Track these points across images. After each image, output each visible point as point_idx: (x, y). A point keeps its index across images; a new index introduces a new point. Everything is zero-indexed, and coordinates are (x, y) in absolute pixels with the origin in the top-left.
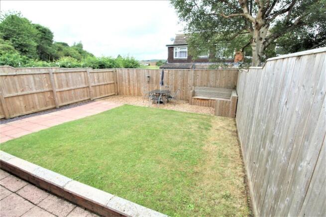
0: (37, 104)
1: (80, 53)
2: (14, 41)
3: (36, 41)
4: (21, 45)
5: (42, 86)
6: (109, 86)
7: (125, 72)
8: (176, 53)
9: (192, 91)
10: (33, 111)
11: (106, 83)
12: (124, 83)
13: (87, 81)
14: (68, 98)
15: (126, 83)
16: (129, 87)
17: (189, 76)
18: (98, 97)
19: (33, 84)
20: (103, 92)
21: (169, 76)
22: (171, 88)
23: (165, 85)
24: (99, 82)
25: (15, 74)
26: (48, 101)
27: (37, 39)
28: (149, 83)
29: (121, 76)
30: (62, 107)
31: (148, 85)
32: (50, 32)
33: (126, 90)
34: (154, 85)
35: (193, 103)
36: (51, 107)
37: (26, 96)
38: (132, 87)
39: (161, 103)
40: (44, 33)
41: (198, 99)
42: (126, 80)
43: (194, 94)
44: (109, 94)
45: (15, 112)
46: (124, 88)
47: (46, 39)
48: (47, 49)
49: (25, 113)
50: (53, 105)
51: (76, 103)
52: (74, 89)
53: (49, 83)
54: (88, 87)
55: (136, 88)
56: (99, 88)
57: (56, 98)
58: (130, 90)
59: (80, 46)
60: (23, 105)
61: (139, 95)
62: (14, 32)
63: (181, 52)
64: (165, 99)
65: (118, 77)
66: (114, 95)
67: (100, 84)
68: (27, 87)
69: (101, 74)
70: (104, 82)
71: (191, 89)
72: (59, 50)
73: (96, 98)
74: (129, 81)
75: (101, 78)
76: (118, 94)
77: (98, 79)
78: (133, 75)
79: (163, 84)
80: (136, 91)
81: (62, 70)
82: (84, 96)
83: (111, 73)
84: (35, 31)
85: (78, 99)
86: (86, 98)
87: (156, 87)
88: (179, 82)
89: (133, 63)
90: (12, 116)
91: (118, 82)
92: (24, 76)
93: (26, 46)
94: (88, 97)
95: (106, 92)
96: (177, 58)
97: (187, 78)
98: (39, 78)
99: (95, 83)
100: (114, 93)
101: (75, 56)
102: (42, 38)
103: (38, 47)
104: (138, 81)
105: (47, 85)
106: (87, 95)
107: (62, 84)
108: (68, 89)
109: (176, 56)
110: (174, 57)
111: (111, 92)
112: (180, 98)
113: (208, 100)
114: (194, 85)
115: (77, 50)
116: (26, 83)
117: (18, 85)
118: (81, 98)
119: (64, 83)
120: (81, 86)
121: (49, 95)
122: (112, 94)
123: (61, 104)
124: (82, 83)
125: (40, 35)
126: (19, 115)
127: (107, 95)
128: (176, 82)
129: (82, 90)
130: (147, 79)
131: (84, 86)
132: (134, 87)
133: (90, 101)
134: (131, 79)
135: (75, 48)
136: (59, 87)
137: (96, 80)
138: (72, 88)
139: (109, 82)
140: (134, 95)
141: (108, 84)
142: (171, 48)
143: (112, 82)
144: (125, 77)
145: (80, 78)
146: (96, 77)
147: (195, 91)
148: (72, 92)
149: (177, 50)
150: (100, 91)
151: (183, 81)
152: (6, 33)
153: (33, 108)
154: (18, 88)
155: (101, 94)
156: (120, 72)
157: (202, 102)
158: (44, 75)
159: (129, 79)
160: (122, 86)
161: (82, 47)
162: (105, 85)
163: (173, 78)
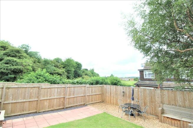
0: (55, 104)
1: (92, 73)
2: (66, 68)
3: (75, 69)
4: (68, 70)
5: (60, 94)
6: (98, 96)
7: (108, 87)
8: (146, 74)
9: (160, 109)
10: (52, 109)
11: (96, 94)
12: (107, 94)
13: (85, 92)
14: (72, 103)
15: (108, 94)
16: (110, 98)
17: (156, 94)
18: (90, 103)
19: (56, 93)
20: (93, 100)
21: (138, 93)
22: (141, 103)
23: (136, 99)
24: (92, 93)
25: (49, 87)
26: (61, 104)
27: (75, 68)
28: (124, 97)
29: (106, 89)
30: (67, 108)
31: (123, 98)
32: (81, 65)
33: (108, 99)
34: (127, 98)
35: (163, 121)
36: (61, 107)
37: (51, 100)
38: (112, 98)
39: (132, 115)
40: (79, 65)
41: (168, 118)
42: (108, 93)
43: (163, 112)
44: (97, 102)
45: (43, 109)
46: (107, 98)
47: (79, 67)
48: (78, 72)
49: (47, 110)
50: (63, 106)
51: (76, 106)
52: (77, 97)
53: (64, 93)
54: (85, 96)
55: (115, 99)
56: (92, 97)
57: (65, 102)
58: (110, 100)
59: (93, 70)
60: (48, 105)
61: (117, 104)
62: (67, 65)
63: (149, 74)
64: (135, 112)
65: (104, 90)
66: (101, 102)
67: (92, 94)
68: (53, 94)
69: (94, 88)
70: (95, 93)
71: (160, 107)
72: (83, 72)
73: (88, 103)
74: (111, 94)
75: (93, 91)
76: (103, 102)
77: (92, 91)
78: (113, 90)
79: (133, 99)
80: (115, 102)
81: (72, 86)
82: (81, 102)
83: (100, 88)
84: (75, 65)
85: (78, 103)
86: (83, 103)
87: (129, 101)
88: (148, 99)
89: (117, 80)
90: (40, 111)
91: (104, 94)
92: (53, 89)
93: (70, 71)
94: (84, 102)
95: (96, 100)
96: (147, 78)
97: (155, 96)
98: (60, 90)
99: (89, 94)
100: (100, 101)
101: (89, 75)
102: (77, 67)
103: (75, 71)
104: (116, 94)
105: (63, 94)
106: (84, 101)
107: (71, 94)
108: (74, 96)
109: (146, 76)
110: (145, 77)
111: (99, 100)
112: (150, 113)
113: (179, 120)
114: (162, 103)
115: (91, 72)
116: (53, 93)
117: (49, 94)
118: (80, 103)
119: (72, 93)
120: (81, 95)
121: (62, 100)
122: (99, 101)
123: (67, 106)
124: (82, 93)
125: (77, 66)
126: (44, 110)
127: (95, 102)
128: (145, 98)
129: (81, 98)
130: (122, 94)
131: (83, 95)
132: (113, 98)
133: (84, 105)
134: (112, 92)
135: (91, 71)
136: (69, 96)
137: (90, 92)
138: (76, 96)
139: (98, 93)
140: (113, 104)
141: (97, 95)
142: (141, 72)
143: (100, 93)
144: (108, 91)
145: (81, 90)
146: (90, 90)
147: (164, 108)
148: (75, 99)
149: (146, 73)
150: (92, 98)
151: (152, 98)
152: (65, 66)
153: (52, 107)
154: (49, 95)
155: (92, 101)
156: (106, 87)
157: (173, 121)
158: (63, 88)
159: (111, 92)
160: (106, 96)
161: (94, 71)
162: (95, 95)
163: (143, 95)
